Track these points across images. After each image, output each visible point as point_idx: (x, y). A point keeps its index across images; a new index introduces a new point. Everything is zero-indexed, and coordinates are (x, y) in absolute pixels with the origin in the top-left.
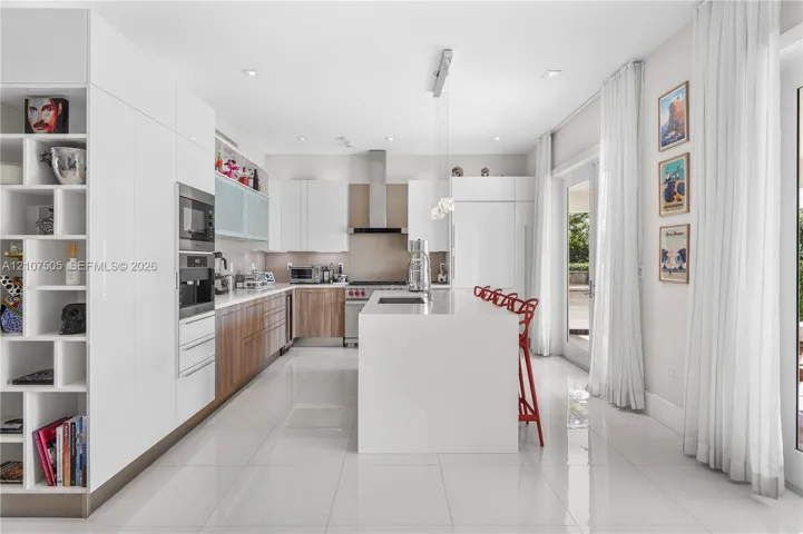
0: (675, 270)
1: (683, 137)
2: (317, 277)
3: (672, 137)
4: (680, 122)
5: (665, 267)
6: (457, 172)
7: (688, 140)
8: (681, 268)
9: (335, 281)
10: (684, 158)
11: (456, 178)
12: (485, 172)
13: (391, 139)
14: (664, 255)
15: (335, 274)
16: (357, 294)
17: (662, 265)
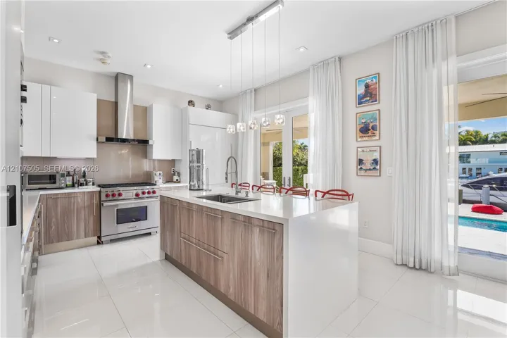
0: (370, 169)
1: (376, 101)
2: (61, 182)
3: (366, 101)
4: (374, 93)
5: (361, 168)
6: (191, 103)
7: (379, 103)
8: (374, 168)
9: (82, 185)
10: (378, 112)
11: (191, 108)
12: (208, 107)
13: (149, 66)
14: (361, 162)
15: (79, 180)
16: (113, 195)
17: (359, 167)
